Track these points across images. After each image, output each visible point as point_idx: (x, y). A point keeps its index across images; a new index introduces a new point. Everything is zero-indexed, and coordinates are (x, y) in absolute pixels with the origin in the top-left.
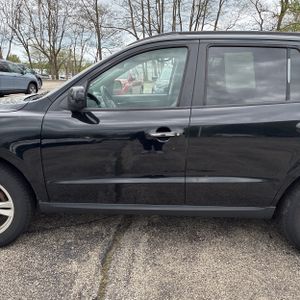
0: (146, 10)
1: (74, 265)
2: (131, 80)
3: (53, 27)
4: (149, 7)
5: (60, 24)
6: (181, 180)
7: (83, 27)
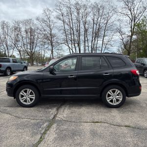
0: (72, 36)
1: (50, 110)
2: (66, 65)
3: (32, 43)
4: (74, 34)
5: (35, 42)
6: (76, 88)
7: (45, 42)
